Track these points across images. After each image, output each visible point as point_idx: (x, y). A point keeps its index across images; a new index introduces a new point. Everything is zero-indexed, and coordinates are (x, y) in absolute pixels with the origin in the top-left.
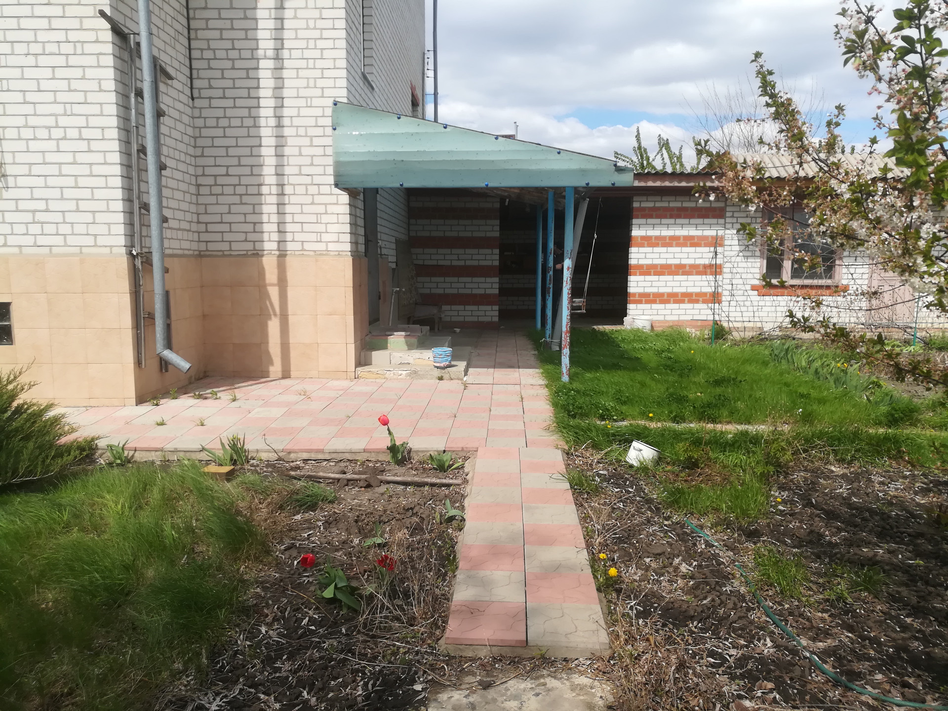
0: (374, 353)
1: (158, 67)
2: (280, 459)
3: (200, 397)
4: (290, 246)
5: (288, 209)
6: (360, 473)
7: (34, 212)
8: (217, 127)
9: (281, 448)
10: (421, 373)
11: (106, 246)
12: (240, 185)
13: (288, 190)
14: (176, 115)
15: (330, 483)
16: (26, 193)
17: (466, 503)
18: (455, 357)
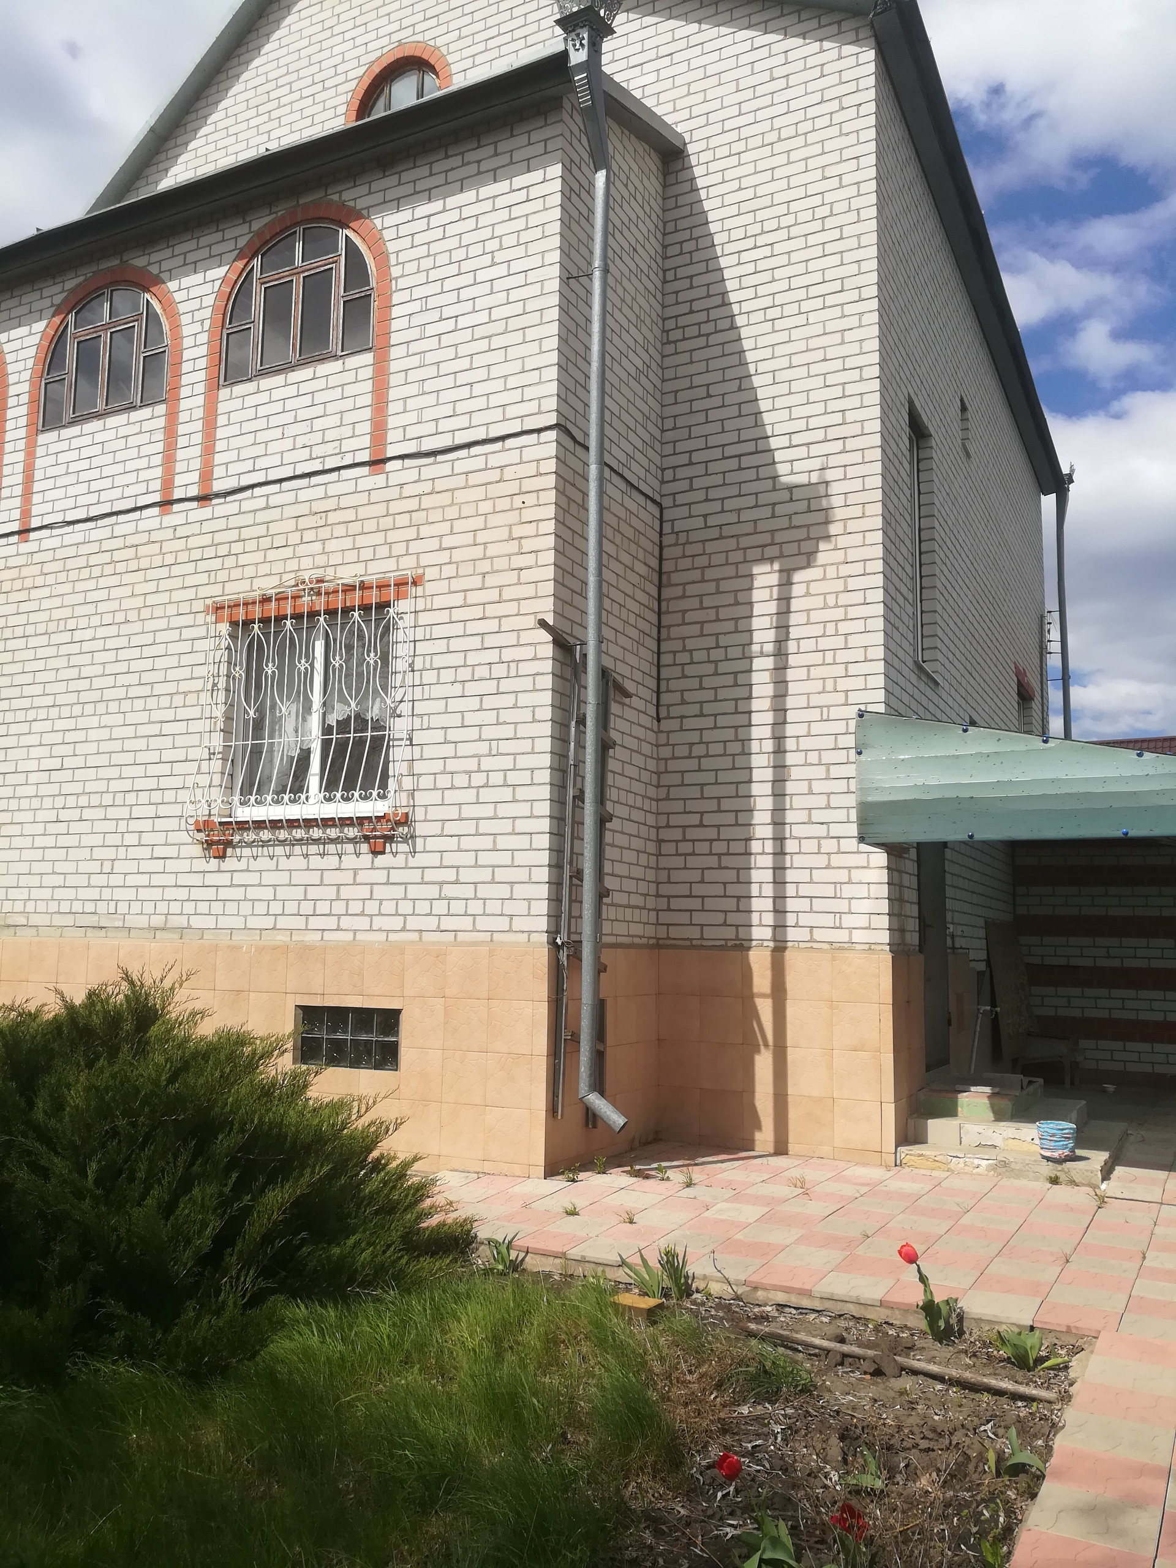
0: (930, 1121)
1: (610, 684)
2: (738, 1298)
3: (638, 1174)
4: (792, 934)
5: (790, 875)
6: (869, 1345)
7: (441, 884)
8: (690, 757)
9: (742, 1278)
10: (1017, 1167)
11: (523, 932)
12: (718, 840)
13: (791, 846)
14: (633, 743)
15: (815, 1355)
16: (434, 860)
17: (1059, 1442)
18: (1083, 1139)
